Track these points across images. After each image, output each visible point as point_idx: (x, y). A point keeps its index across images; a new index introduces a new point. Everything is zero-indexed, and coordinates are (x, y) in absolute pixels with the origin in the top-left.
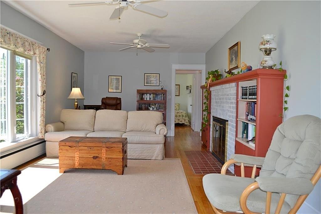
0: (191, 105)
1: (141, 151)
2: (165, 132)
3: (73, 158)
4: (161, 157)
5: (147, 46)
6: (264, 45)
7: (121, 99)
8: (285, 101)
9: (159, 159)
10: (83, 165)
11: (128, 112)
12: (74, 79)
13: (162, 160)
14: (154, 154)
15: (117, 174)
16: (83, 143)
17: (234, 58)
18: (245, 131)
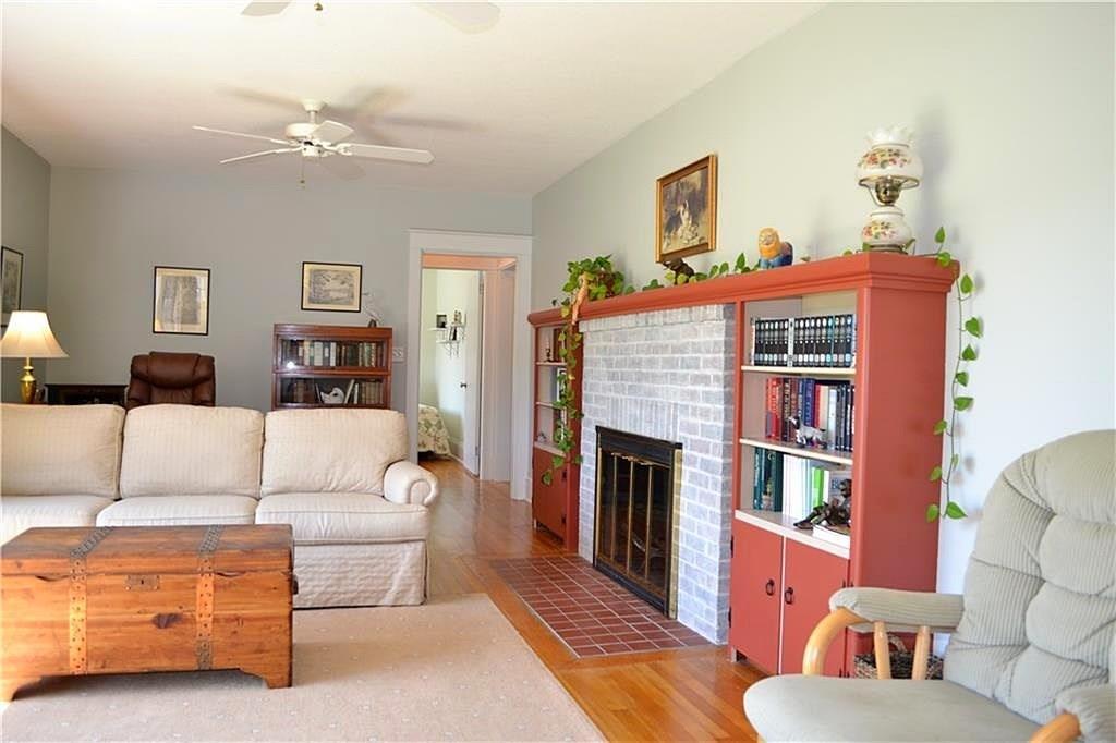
0: (462, 386)
1: (336, 576)
2: (428, 494)
3: (62, 631)
4: (418, 594)
5: (342, 152)
6: (883, 165)
7: (215, 363)
8: (957, 375)
9: (410, 603)
10: (105, 658)
11: (265, 415)
12: (11, 273)
13: (423, 608)
14: (391, 584)
15: (264, 684)
16: (107, 557)
17: (685, 216)
18: (766, 483)
